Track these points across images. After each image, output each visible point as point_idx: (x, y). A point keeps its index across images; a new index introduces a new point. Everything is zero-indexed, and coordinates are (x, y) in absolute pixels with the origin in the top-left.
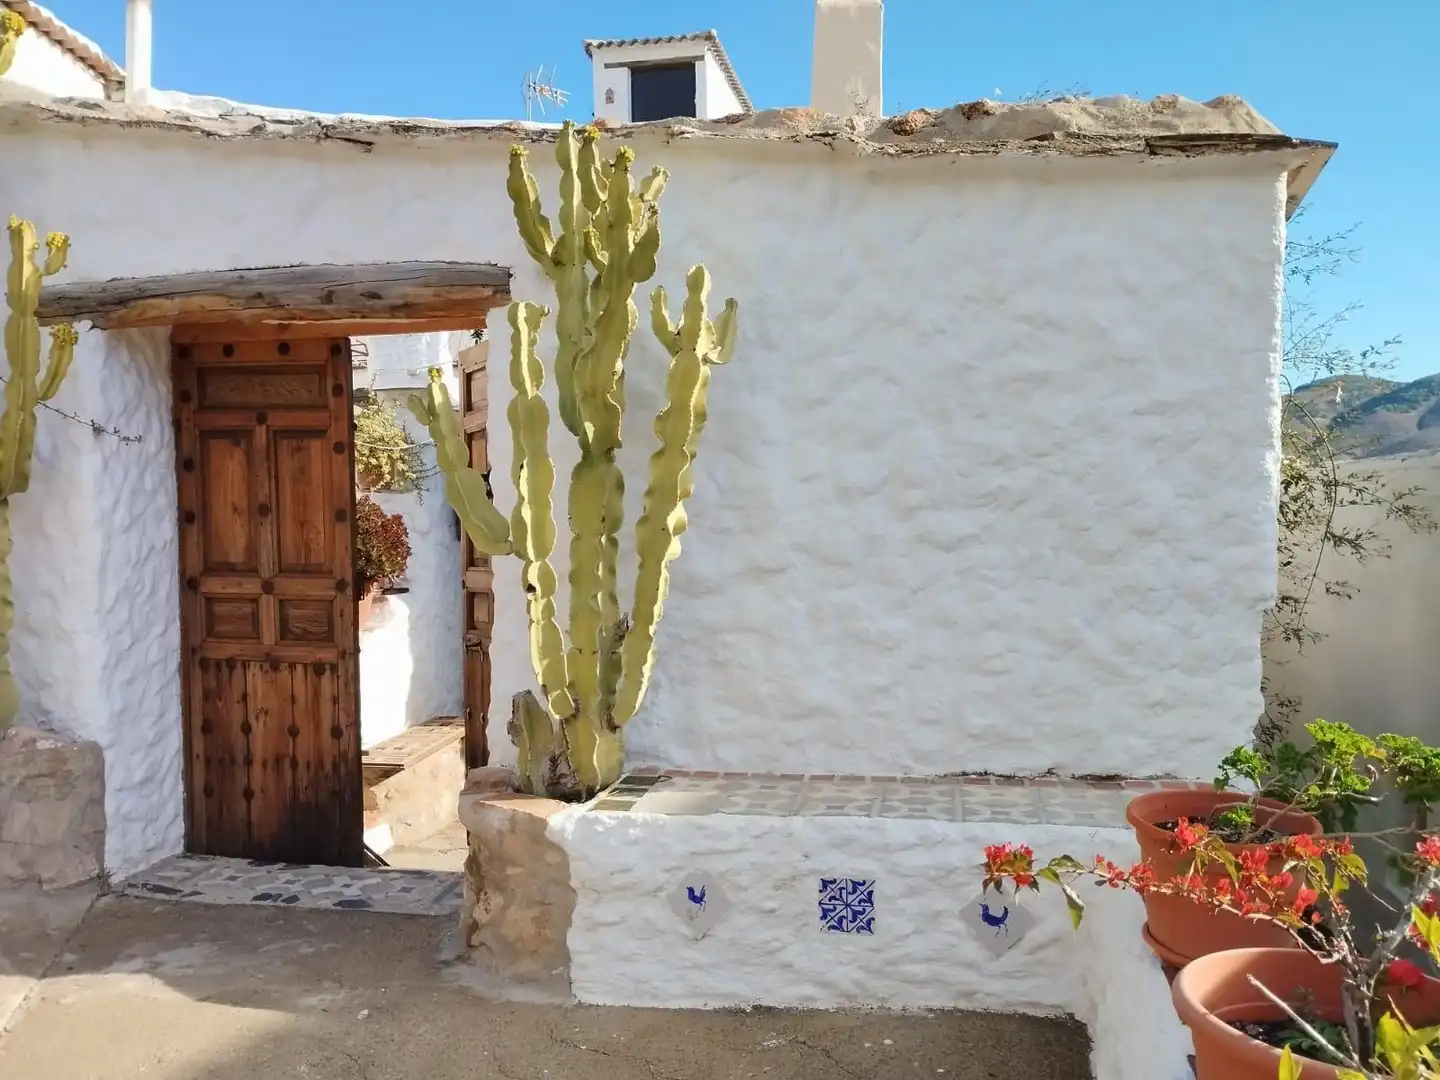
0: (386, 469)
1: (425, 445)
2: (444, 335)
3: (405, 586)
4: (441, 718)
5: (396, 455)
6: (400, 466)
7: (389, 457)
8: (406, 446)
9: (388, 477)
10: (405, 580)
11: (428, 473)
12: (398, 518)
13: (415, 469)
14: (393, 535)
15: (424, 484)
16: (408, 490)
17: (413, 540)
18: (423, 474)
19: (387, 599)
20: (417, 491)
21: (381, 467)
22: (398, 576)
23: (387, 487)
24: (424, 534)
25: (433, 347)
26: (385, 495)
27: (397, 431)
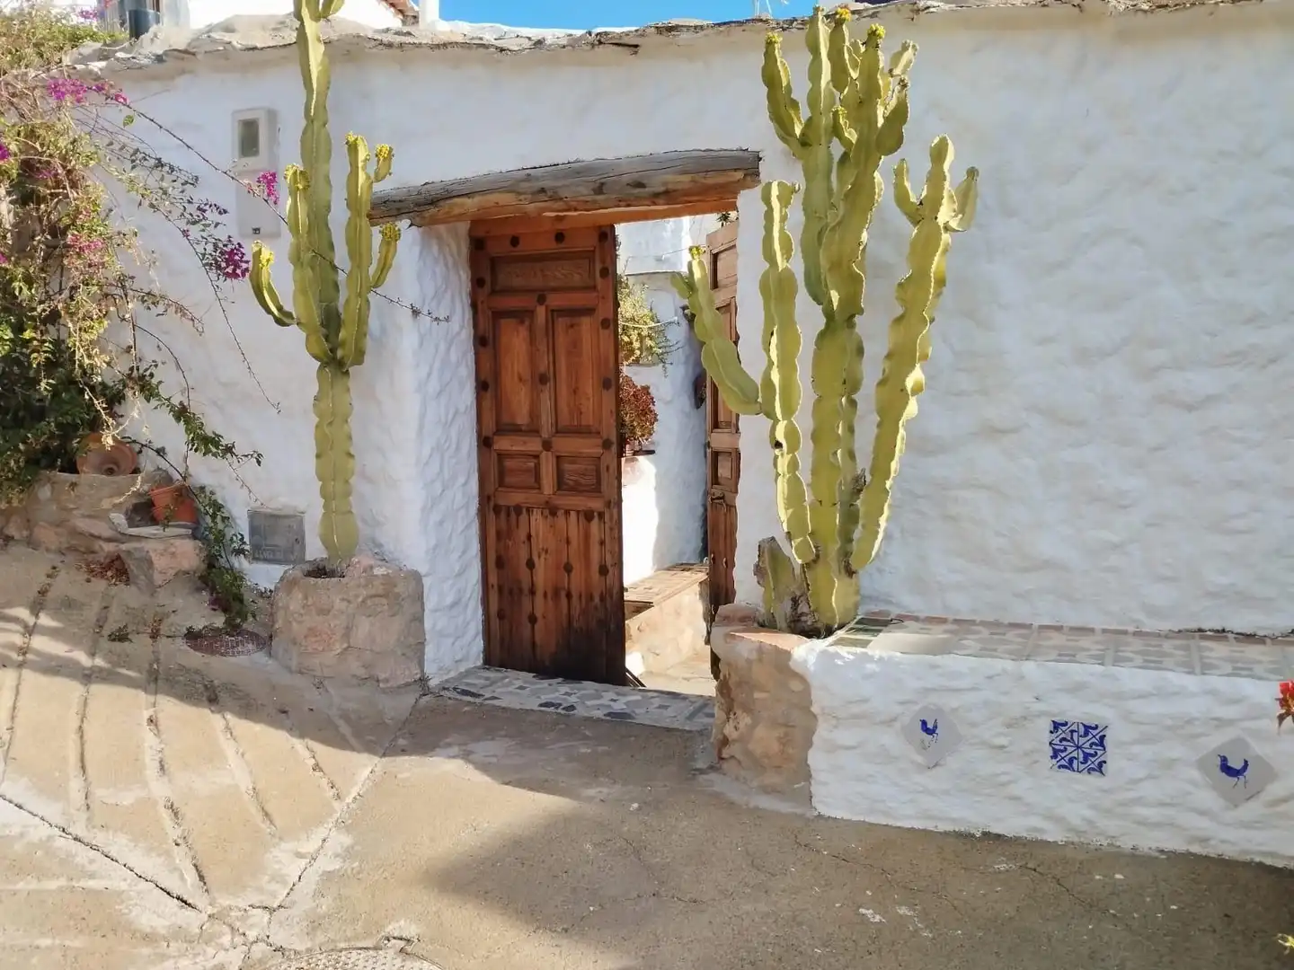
0: (636, 345)
1: (670, 323)
2: (686, 220)
3: (652, 449)
4: (682, 564)
5: (645, 333)
6: (649, 342)
7: (639, 334)
8: (654, 325)
9: (638, 352)
10: (653, 443)
11: (673, 348)
12: (646, 389)
13: (660, 345)
14: (643, 403)
15: (669, 359)
16: (654, 364)
17: (658, 408)
18: (668, 350)
19: (637, 460)
20: (661, 365)
21: (631, 343)
22: (647, 440)
23: (637, 362)
24: (668, 403)
25: (677, 232)
26: (635, 368)
27: (646, 311)
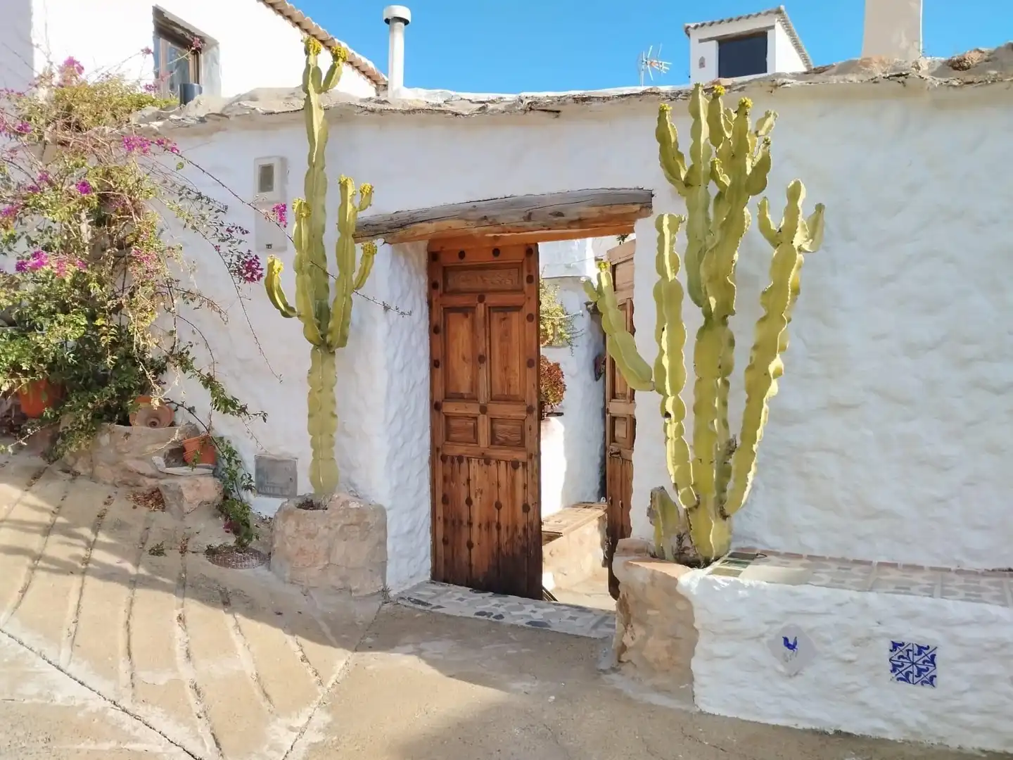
0: (550, 332)
1: (575, 315)
2: (589, 241)
3: (561, 412)
4: (584, 503)
5: (557, 323)
6: (560, 330)
7: (552, 324)
8: (563, 317)
9: (551, 337)
10: (562, 407)
11: (578, 334)
12: (557, 365)
13: (569, 332)
14: (554, 377)
15: (574, 342)
16: (563, 346)
17: (566, 380)
18: (574, 335)
19: (549, 420)
20: (570, 346)
21: (546, 330)
22: (557, 405)
23: (550, 344)
24: (573, 377)
25: (582, 249)
26: (548, 349)
27: (558, 306)
